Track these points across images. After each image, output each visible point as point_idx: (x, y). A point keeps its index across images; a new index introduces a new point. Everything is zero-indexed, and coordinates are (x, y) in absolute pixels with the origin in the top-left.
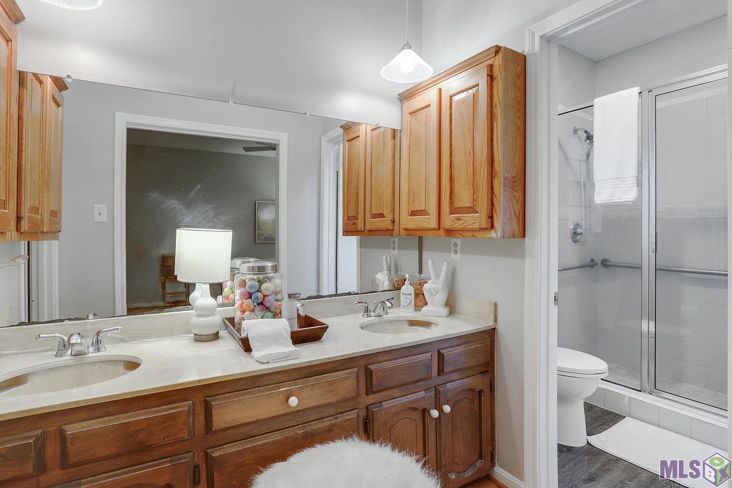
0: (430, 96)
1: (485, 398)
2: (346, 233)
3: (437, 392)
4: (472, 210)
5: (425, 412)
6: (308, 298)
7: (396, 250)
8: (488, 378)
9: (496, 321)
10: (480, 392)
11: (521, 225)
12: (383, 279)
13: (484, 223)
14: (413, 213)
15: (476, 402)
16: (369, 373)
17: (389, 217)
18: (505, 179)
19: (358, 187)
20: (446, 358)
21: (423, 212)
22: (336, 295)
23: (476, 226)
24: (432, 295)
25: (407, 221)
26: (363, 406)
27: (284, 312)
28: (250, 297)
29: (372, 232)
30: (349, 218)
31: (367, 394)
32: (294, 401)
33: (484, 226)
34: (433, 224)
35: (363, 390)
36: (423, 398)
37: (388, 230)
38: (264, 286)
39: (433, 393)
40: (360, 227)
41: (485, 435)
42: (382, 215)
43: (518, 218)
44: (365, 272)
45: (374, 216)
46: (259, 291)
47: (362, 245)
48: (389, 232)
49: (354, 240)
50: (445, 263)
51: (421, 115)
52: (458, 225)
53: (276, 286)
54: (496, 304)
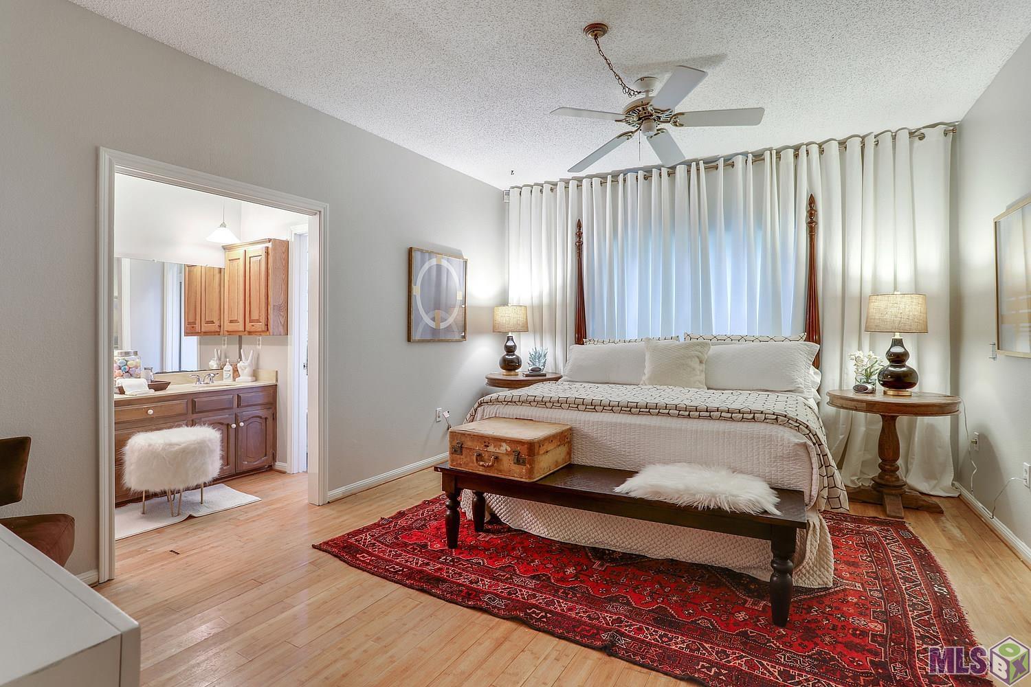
0: (239, 253)
1: (270, 421)
2: (187, 334)
3: (236, 416)
4: (258, 321)
5: (228, 425)
6: (156, 373)
7: (226, 346)
8: (271, 411)
9: (277, 381)
10: (266, 419)
11: (285, 329)
12: (213, 364)
13: (264, 328)
14: (231, 322)
15: (264, 424)
16: (194, 403)
17: (217, 323)
18: (274, 306)
19: (196, 302)
20: (242, 398)
21: (236, 321)
22: (180, 371)
23: (260, 330)
24: (242, 370)
25: (227, 326)
26: (191, 419)
27: (142, 375)
28: (120, 369)
29: (206, 333)
30: (189, 323)
31: (193, 413)
32: (150, 412)
33: (264, 329)
34: (242, 328)
35: (190, 411)
36: (227, 418)
37: (217, 332)
38: (129, 363)
39: (234, 416)
40: (198, 329)
41: (270, 443)
42: (213, 322)
43: (283, 326)
44: (203, 359)
45: (207, 322)
46: (126, 365)
47: (200, 343)
48: (218, 333)
49: (194, 340)
50: (252, 351)
51: (235, 263)
52: (253, 329)
53: (137, 363)
54: (277, 372)
